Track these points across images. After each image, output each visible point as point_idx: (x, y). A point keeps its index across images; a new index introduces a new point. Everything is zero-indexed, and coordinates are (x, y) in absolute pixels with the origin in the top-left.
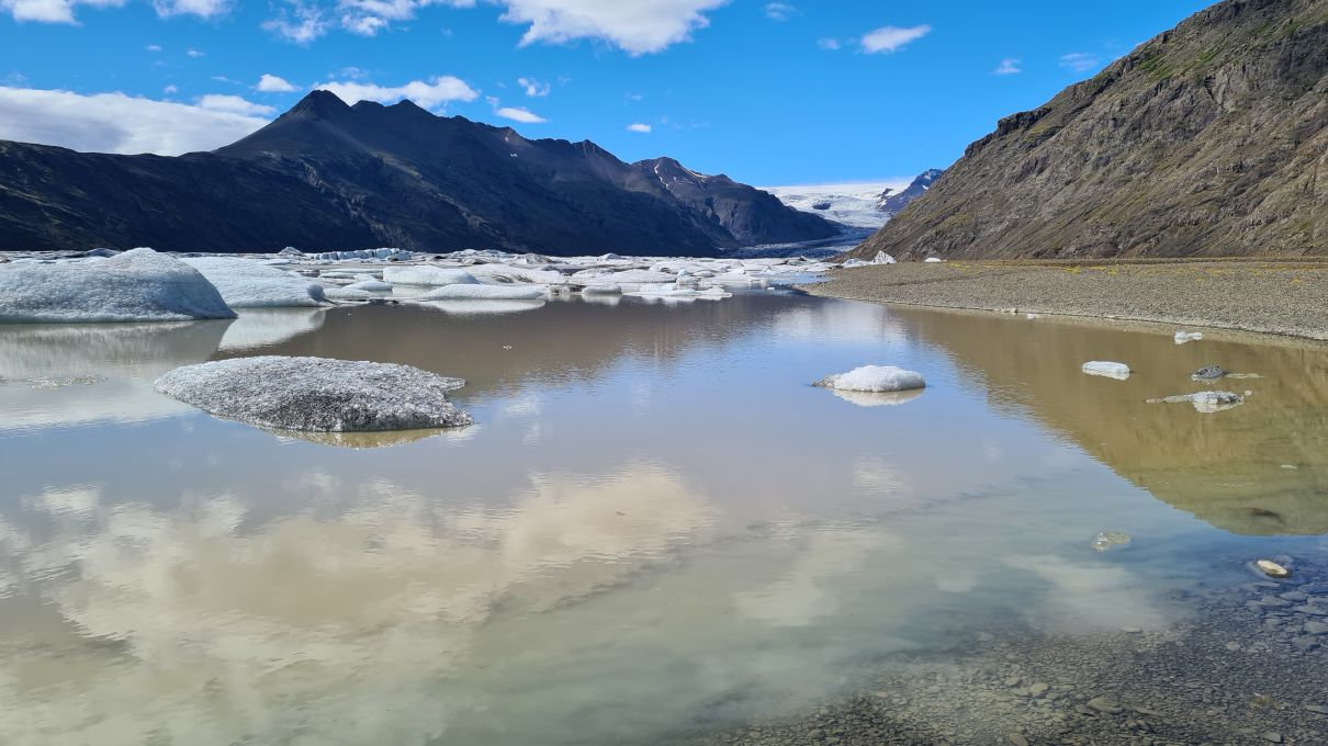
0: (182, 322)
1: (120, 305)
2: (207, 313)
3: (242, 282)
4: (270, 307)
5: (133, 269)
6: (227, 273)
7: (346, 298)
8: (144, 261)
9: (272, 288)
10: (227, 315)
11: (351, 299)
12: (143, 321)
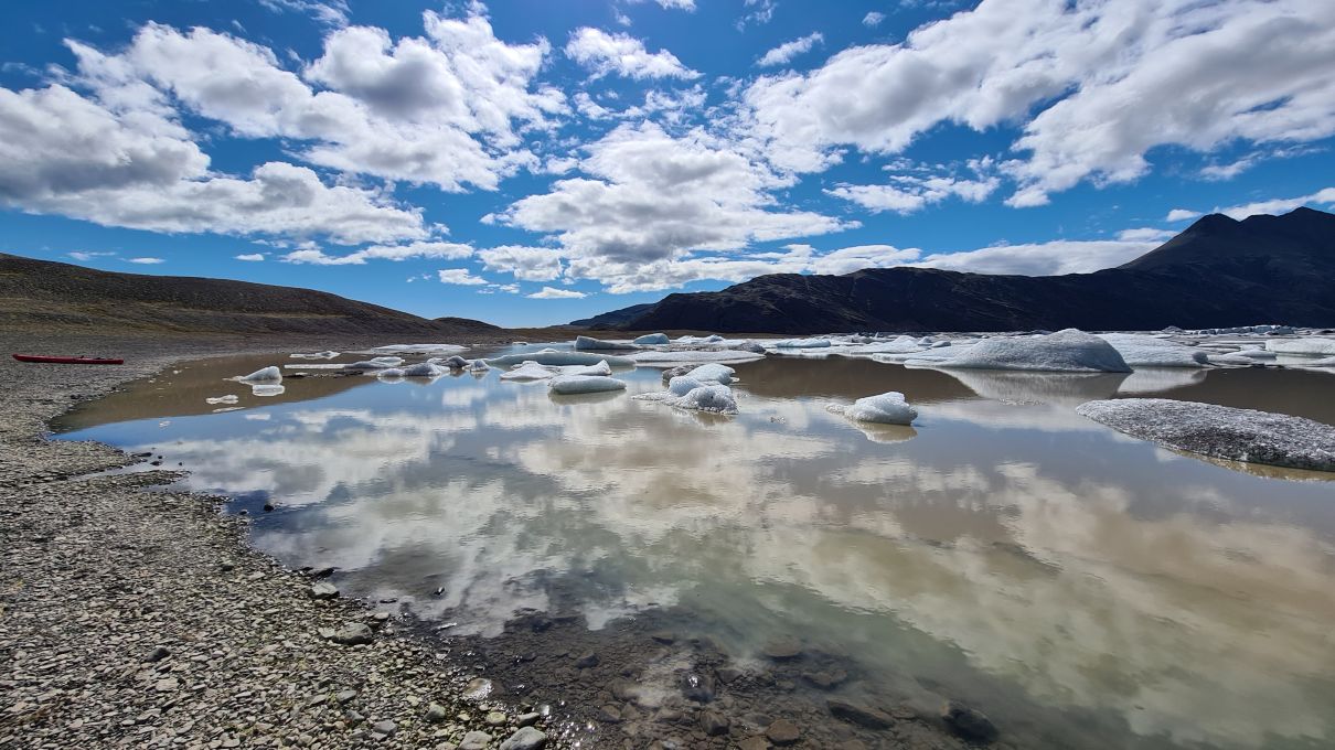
0: (1094, 373)
1: (1055, 362)
2: (1111, 369)
3: (1137, 349)
4: (1159, 366)
5: (1064, 341)
6: (1127, 344)
7: (1227, 362)
8: (1072, 336)
9: (1161, 354)
10: (1126, 370)
11: (1233, 362)
12: (1068, 372)
